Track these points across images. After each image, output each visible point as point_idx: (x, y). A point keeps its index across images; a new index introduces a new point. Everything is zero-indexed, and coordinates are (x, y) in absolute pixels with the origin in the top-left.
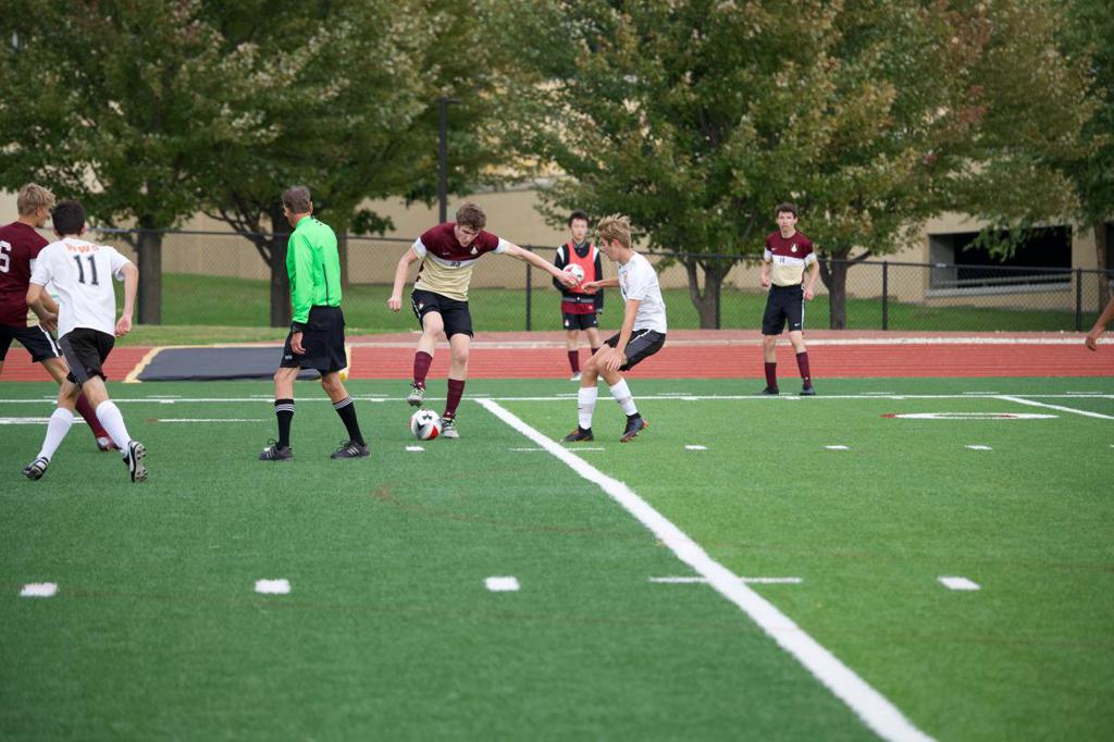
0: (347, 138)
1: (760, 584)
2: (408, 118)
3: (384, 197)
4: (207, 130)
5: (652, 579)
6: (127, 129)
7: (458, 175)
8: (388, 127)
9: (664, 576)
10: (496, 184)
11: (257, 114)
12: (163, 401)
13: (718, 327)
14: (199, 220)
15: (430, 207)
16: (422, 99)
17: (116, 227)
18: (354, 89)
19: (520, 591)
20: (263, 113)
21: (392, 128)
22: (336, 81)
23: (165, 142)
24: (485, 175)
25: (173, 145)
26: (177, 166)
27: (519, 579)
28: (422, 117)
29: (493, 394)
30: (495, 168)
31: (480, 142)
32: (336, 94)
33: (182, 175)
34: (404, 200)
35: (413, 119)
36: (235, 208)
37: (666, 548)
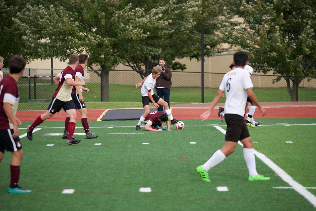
1: (311, 189)
3: (183, 57)
5: (274, 187)
7: (208, 49)
9: (278, 186)
10: (220, 52)
12: (109, 127)
13: (297, 101)
14: (121, 66)
15: (198, 62)
17: (93, 69)
19: (229, 191)
23: (110, 40)
25: (113, 41)
26: (114, 48)
27: (228, 187)
29: (220, 124)
33: (115, 51)
34: (189, 58)
36: (133, 62)
37: (279, 177)
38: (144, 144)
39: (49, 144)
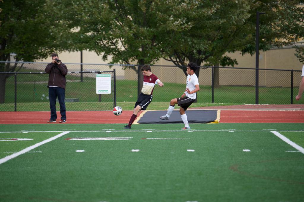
0: (219, 28)
2: (243, 20)
3: (234, 51)
4: (164, 26)
6: (134, 26)
7: (263, 42)
8: (236, 24)
10: (278, 45)
11: (184, 19)
12: (148, 131)
14: (162, 61)
15: (252, 55)
16: (249, 12)
17: (130, 64)
18: (222, 9)
20: (186, 19)
21: (237, 24)
22: (215, 6)
23: (148, 30)
24: (274, 42)
25: (151, 32)
26: (153, 40)
28: (249, 19)
29: (278, 129)
30: (279, 39)
31: (273, 29)
32: (215, 11)
33: (155, 44)
34: (242, 53)
35: (245, 20)
36: (175, 56)
38: (189, 150)
39: (79, 150)
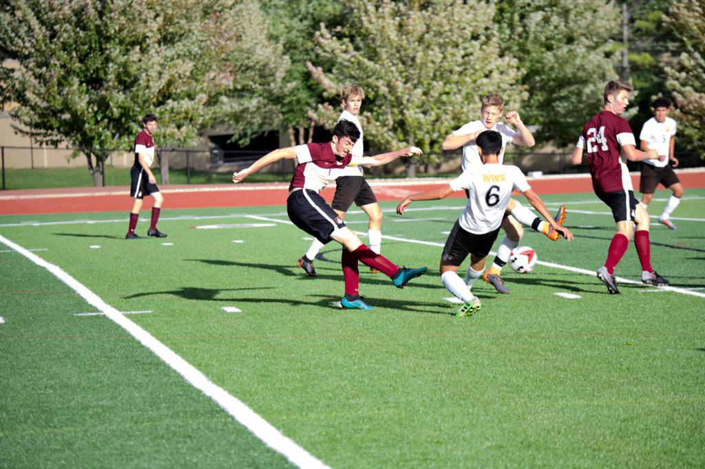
1: (131, 314)
5: (76, 314)
9: (81, 313)
19: (6, 323)
27: (5, 318)
37: (82, 298)
